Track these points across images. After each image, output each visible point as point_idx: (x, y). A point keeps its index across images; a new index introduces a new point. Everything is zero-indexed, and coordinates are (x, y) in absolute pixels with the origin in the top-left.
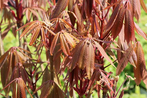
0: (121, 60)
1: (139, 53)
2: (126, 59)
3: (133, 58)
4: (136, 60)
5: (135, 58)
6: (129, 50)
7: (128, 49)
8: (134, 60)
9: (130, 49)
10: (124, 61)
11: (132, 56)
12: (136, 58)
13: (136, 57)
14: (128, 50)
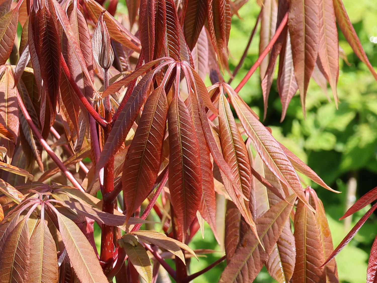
0: (238, 255)
1: (308, 235)
2: (254, 254)
3: (280, 251)
4: (292, 262)
5: (288, 251)
6: (268, 219)
7: (265, 216)
8: (282, 261)
9: (271, 217)
10: (246, 259)
11: (278, 243)
12: (294, 255)
13: (294, 249)
14: (263, 219)
